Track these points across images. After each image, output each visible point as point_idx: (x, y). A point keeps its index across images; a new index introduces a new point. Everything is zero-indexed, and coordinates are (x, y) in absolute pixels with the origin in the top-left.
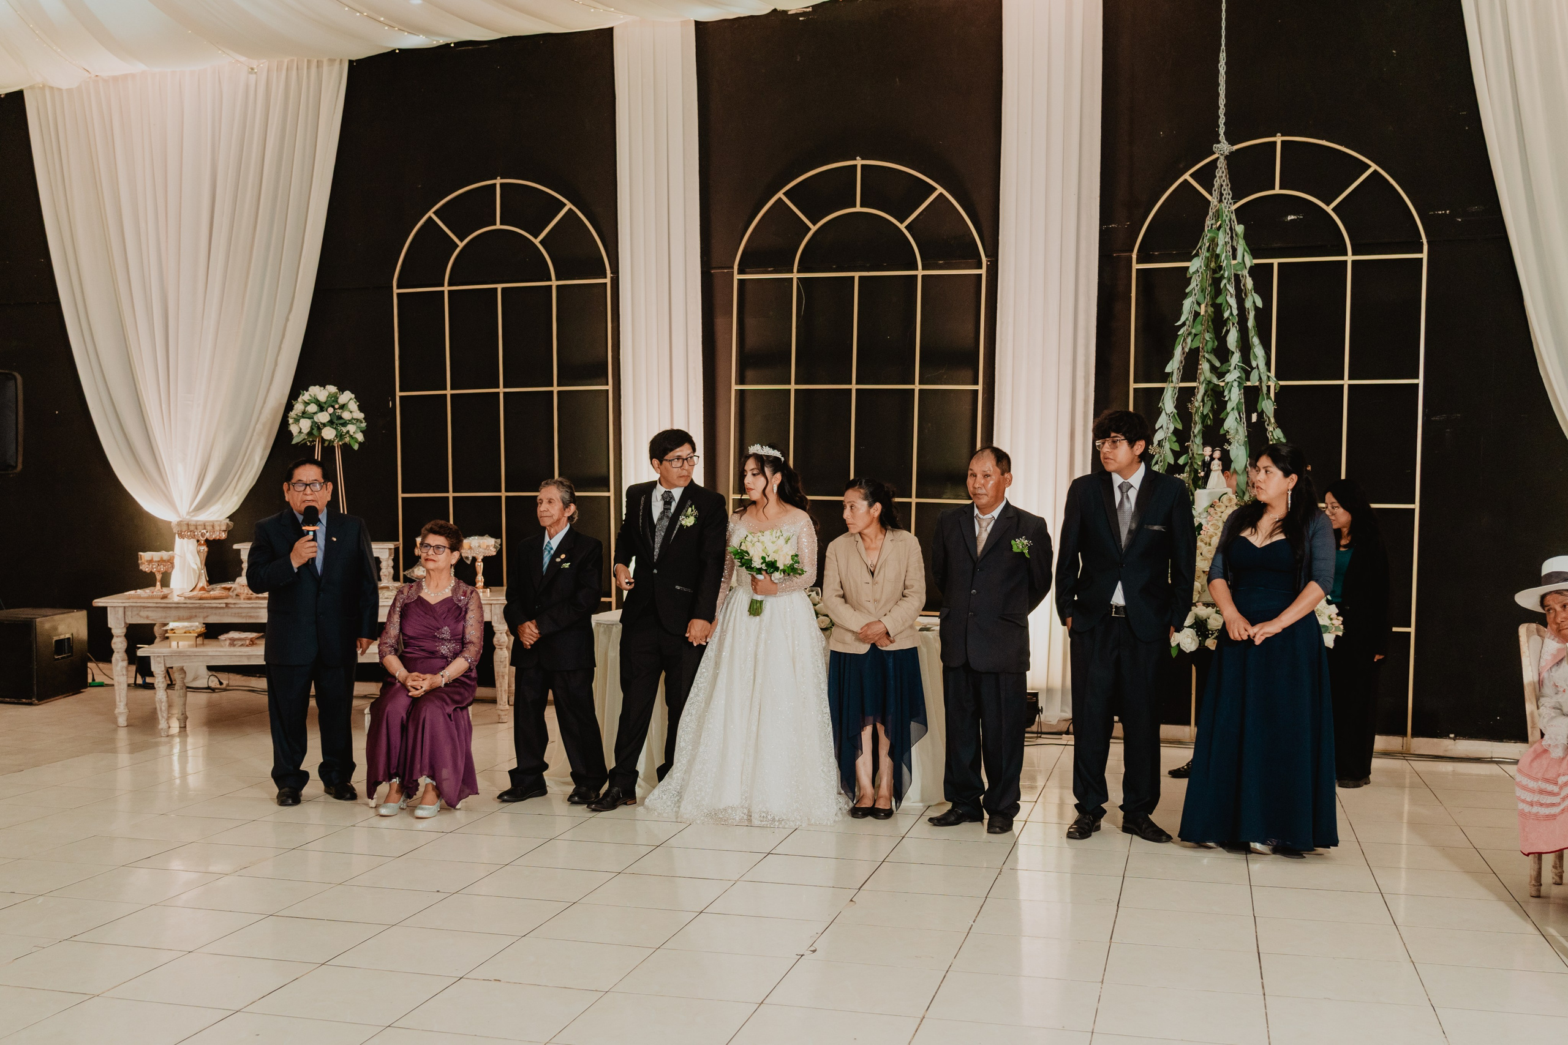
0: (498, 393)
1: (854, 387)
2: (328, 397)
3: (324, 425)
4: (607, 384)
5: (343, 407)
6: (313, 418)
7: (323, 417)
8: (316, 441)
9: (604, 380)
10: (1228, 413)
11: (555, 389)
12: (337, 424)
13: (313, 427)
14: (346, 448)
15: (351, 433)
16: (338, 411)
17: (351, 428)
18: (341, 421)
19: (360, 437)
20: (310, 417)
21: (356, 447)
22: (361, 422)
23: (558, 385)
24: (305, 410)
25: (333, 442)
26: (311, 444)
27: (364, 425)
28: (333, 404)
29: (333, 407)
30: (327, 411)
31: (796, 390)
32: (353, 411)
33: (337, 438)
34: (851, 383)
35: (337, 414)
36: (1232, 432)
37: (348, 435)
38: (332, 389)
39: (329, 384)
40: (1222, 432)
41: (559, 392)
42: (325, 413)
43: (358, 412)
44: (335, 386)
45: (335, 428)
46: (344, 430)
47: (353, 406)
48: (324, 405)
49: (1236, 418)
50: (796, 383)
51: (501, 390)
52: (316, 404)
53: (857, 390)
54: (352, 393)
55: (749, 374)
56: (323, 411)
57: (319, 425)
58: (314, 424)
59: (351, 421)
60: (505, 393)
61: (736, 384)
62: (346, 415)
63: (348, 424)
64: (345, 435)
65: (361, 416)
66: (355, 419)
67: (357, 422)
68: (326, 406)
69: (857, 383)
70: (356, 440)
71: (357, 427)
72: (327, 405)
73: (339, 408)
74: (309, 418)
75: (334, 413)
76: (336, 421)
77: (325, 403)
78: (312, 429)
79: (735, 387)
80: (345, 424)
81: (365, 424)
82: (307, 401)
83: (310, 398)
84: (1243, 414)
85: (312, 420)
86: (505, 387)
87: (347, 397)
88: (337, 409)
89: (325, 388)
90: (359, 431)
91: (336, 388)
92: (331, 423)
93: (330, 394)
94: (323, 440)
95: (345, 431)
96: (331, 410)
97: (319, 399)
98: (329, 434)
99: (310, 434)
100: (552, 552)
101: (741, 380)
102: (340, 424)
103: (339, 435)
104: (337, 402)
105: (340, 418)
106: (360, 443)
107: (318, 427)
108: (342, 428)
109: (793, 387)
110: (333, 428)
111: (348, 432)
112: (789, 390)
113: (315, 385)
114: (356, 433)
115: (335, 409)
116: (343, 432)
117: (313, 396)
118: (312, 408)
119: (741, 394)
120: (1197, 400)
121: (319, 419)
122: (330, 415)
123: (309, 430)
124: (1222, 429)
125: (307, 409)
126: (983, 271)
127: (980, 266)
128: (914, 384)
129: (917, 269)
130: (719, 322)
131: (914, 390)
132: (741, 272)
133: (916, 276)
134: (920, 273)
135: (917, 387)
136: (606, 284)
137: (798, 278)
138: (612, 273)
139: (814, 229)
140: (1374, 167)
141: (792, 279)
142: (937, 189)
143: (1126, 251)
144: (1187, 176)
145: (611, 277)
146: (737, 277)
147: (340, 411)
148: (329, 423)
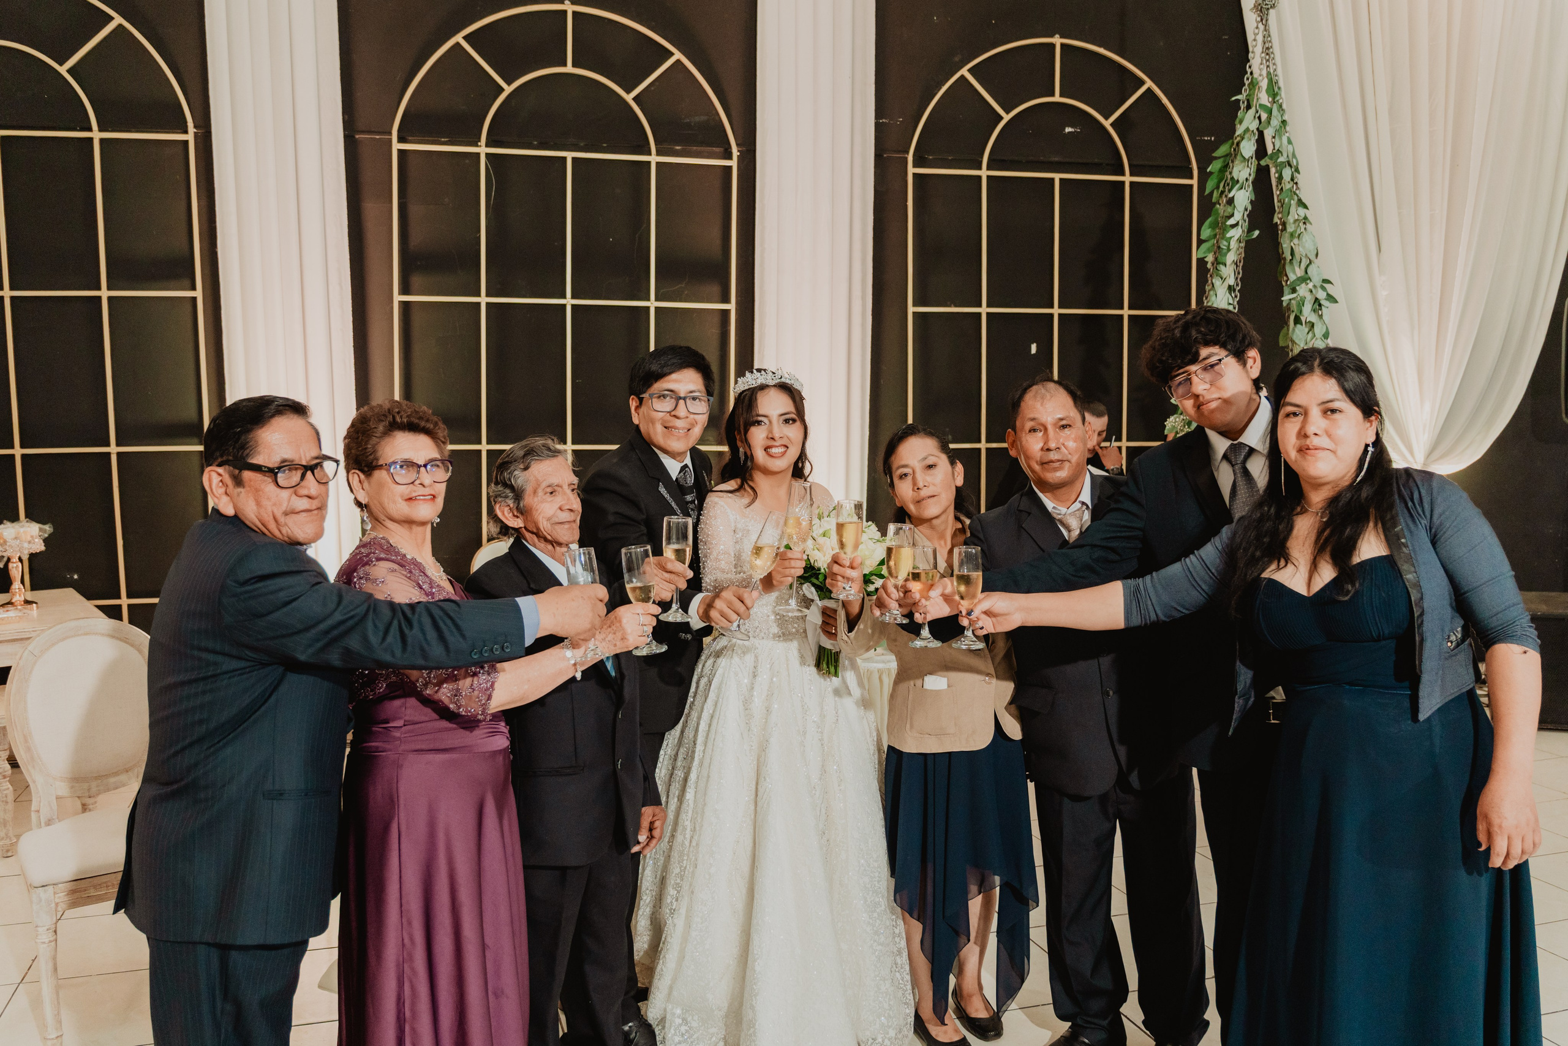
0: (2, 298)
1: (569, 301)
4: (194, 289)
9: (188, 283)
11: (104, 293)
23: (109, 288)
31: (488, 304)
41: (111, 300)
50: (487, 296)
51: (7, 293)
53: (571, 307)
55: (417, 280)
60: (13, 299)
61: (400, 294)
69: (573, 297)
79: (398, 298)
86: (12, 287)
101: (405, 290)
109: (483, 300)
112: (479, 305)
119: (406, 307)
126: (734, 163)
127: (728, 155)
128: (648, 299)
129: (650, 154)
130: (370, 209)
131: (648, 308)
132: (401, 140)
133: (649, 163)
134: (654, 159)
135: (652, 304)
136: (186, 142)
137: (487, 154)
138: (195, 127)
139: (508, 89)
140: (1149, 83)
141: (478, 154)
142: (672, 54)
143: (899, 152)
144: (964, 72)
145: (195, 133)
146: (396, 146)
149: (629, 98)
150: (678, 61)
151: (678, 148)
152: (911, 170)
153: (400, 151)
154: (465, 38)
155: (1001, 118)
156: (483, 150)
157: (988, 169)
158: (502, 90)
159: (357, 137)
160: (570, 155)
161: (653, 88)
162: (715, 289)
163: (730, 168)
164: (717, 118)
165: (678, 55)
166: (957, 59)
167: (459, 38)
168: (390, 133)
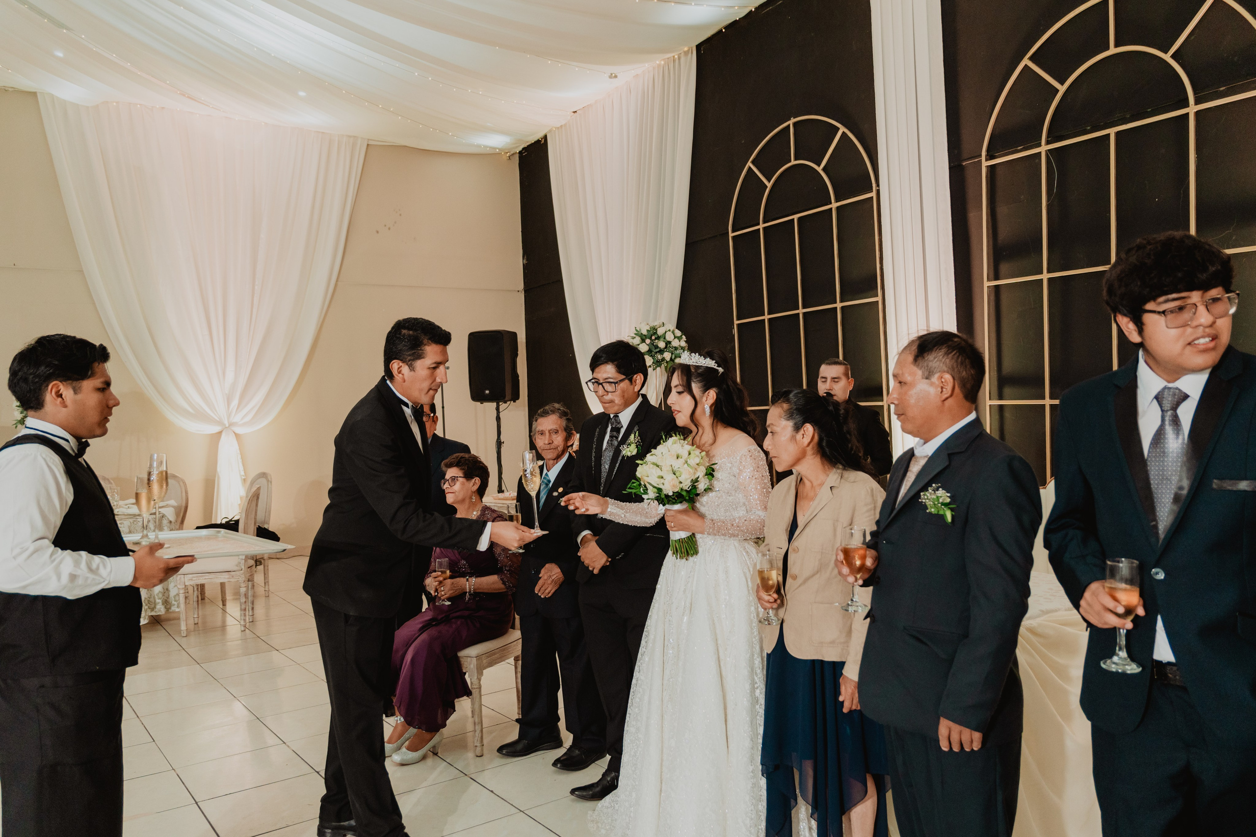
2: (649, 331)
4: (878, 296)
5: (660, 338)
9: (876, 292)
11: (839, 305)
12: (655, 354)
15: (668, 359)
17: (667, 355)
23: (841, 301)
28: (651, 336)
29: (650, 338)
30: (645, 342)
31: (1047, 279)
32: (670, 340)
35: (655, 344)
41: (841, 308)
46: (659, 357)
48: (644, 338)
50: (1047, 273)
52: (640, 337)
61: (989, 280)
62: (662, 345)
63: (665, 351)
66: (671, 347)
67: (673, 349)
71: (672, 354)
73: (656, 339)
75: (652, 343)
76: (654, 350)
77: (646, 335)
79: (987, 284)
82: (634, 335)
83: (636, 332)
86: (803, 308)
87: (664, 329)
88: (654, 340)
93: (651, 327)
96: (648, 341)
97: (642, 332)
100: (551, 485)
101: (996, 275)
102: (659, 352)
103: (655, 362)
104: (656, 333)
105: (657, 347)
108: (659, 355)
109: (1045, 276)
110: (651, 356)
112: (1043, 280)
115: (651, 340)
122: (648, 345)
137: (1047, 151)
139: (1062, 89)
145: (877, 189)
146: (985, 164)
147: (657, 341)
148: (648, 353)
153: (988, 167)
154: (1030, 59)
156: (1043, 148)
158: (1059, 91)
159: (964, 164)
160: (1113, 131)
167: (1026, 60)
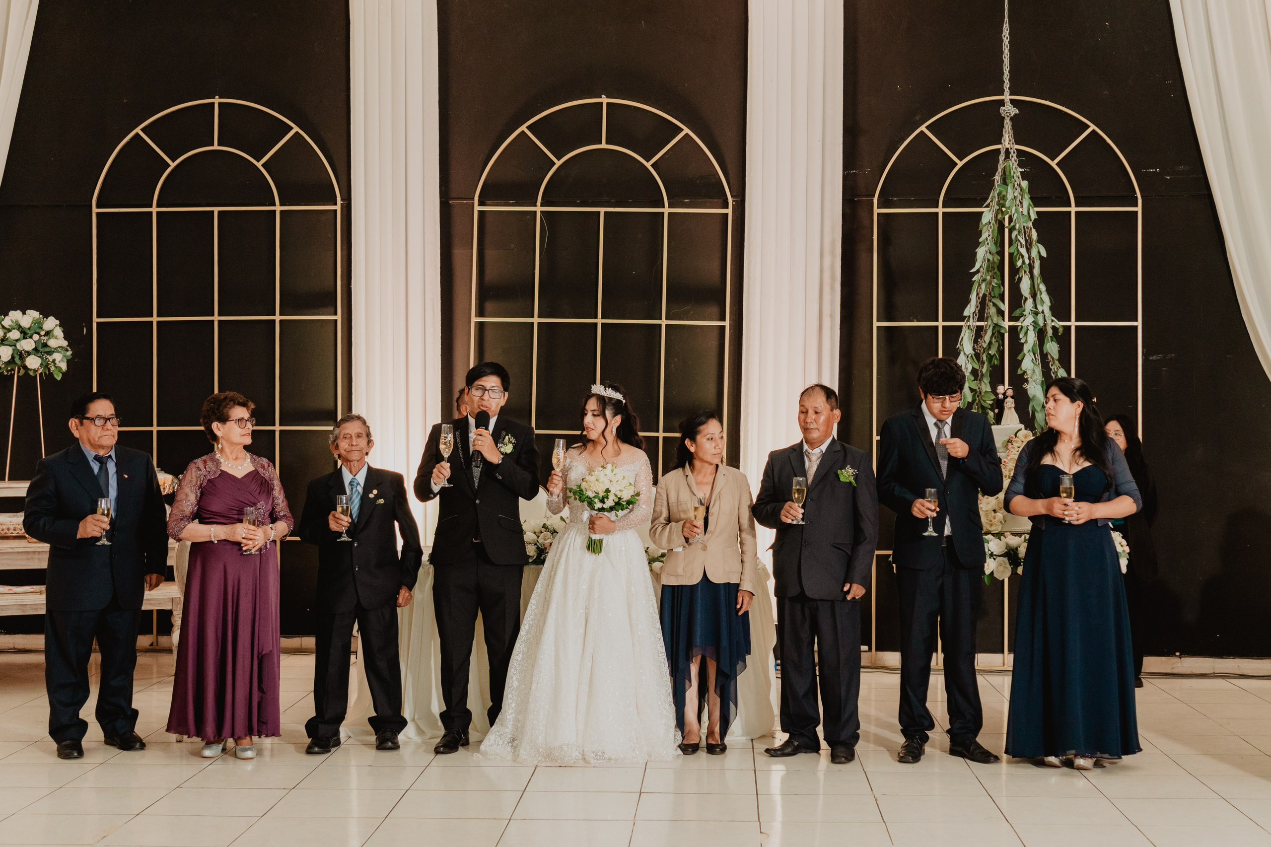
0: (213, 321)
1: (599, 321)
2: (31, 324)
3: (29, 354)
4: (336, 314)
5: (48, 333)
6: (15, 346)
7: (27, 345)
8: (13, 370)
9: (332, 310)
10: (1025, 355)
11: (278, 318)
12: (41, 353)
13: (15, 355)
14: (48, 378)
15: (57, 362)
16: (43, 338)
17: (57, 356)
18: (47, 349)
19: (64, 366)
20: (13, 344)
21: (59, 377)
22: (67, 350)
23: (281, 314)
24: (4, 337)
25: (37, 371)
26: (8, 374)
27: (69, 353)
28: (37, 331)
29: (38, 334)
30: (31, 337)
31: (539, 323)
32: (58, 340)
33: (41, 367)
34: (596, 317)
35: (42, 341)
36: (1029, 372)
37: (53, 364)
38: (33, 314)
39: (30, 310)
40: (1019, 372)
41: (281, 321)
42: (30, 340)
43: (63, 339)
44: (37, 311)
45: (39, 357)
46: (50, 358)
47: (59, 332)
48: (28, 331)
49: (1033, 359)
50: (539, 317)
51: (216, 318)
52: (19, 330)
53: (602, 324)
54: (57, 319)
55: (489, 306)
56: (27, 338)
57: (21, 353)
58: (16, 352)
59: (56, 350)
60: (220, 322)
61: (476, 316)
62: (52, 343)
63: (53, 351)
64: (49, 364)
65: (65, 343)
66: (59, 347)
67: (62, 350)
68: (30, 333)
69: (603, 318)
70: (59, 369)
71: (64, 356)
72: (32, 332)
73: (44, 336)
74: (10, 346)
75: (39, 340)
76: (42, 349)
77: (29, 329)
78: (13, 357)
79: (475, 319)
80: (50, 353)
81: (72, 352)
82: (7, 326)
83: (11, 323)
84: (1038, 356)
85: (13, 347)
86: (219, 315)
87: (51, 323)
88: (42, 336)
89: (24, 313)
90: (66, 361)
91: (38, 313)
92: (36, 350)
93: (33, 318)
94: (25, 367)
95: (51, 360)
96: (36, 337)
97: (21, 324)
98: (33, 362)
99: (12, 361)
101: (481, 313)
102: (44, 352)
103: (44, 364)
104: (42, 328)
105: (45, 345)
106: (63, 374)
107: (22, 355)
108: (48, 357)
109: (536, 320)
111: (54, 361)
112: (532, 323)
113: (16, 310)
114: (60, 361)
115: (40, 336)
116: (49, 361)
117: (15, 321)
118: (15, 335)
119: (481, 326)
120: (985, 342)
121: (22, 347)
122: (35, 343)
123: (10, 357)
124: (1020, 369)
125: (8, 336)
126: (729, 211)
127: (726, 206)
128: (661, 319)
129: (663, 207)
130: (458, 253)
131: (660, 325)
132: (481, 203)
133: (663, 213)
134: (666, 210)
135: (664, 322)
136: (336, 211)
137: (541, 211)
138: (342, 200)
139: (558, 163)
140: (1093, 127)
141: (535, 212)
142: (683, 130)
143: (868, 196)
144: (923, 128)
145: (341, 204)
146: (477, 208)
147: (45, 338)
148: (34, 352)
149: (648, 165)
150: (687, 134)
151: (686, 200)
152: (876, 211)
153: (480, 212)
154: (528, 128)
155: (956, 164)
156: (538, 209)
157: (944, 207)
158: (555, 164)
159: (451, 202)
160: (602, 210)
161: (667, 156)
162: (715, 310)
163: (727, 214)
164: (717, 176)
165: (686, 130)
166: (917, 118)
167: (523, 128)
168: (473, 199)
